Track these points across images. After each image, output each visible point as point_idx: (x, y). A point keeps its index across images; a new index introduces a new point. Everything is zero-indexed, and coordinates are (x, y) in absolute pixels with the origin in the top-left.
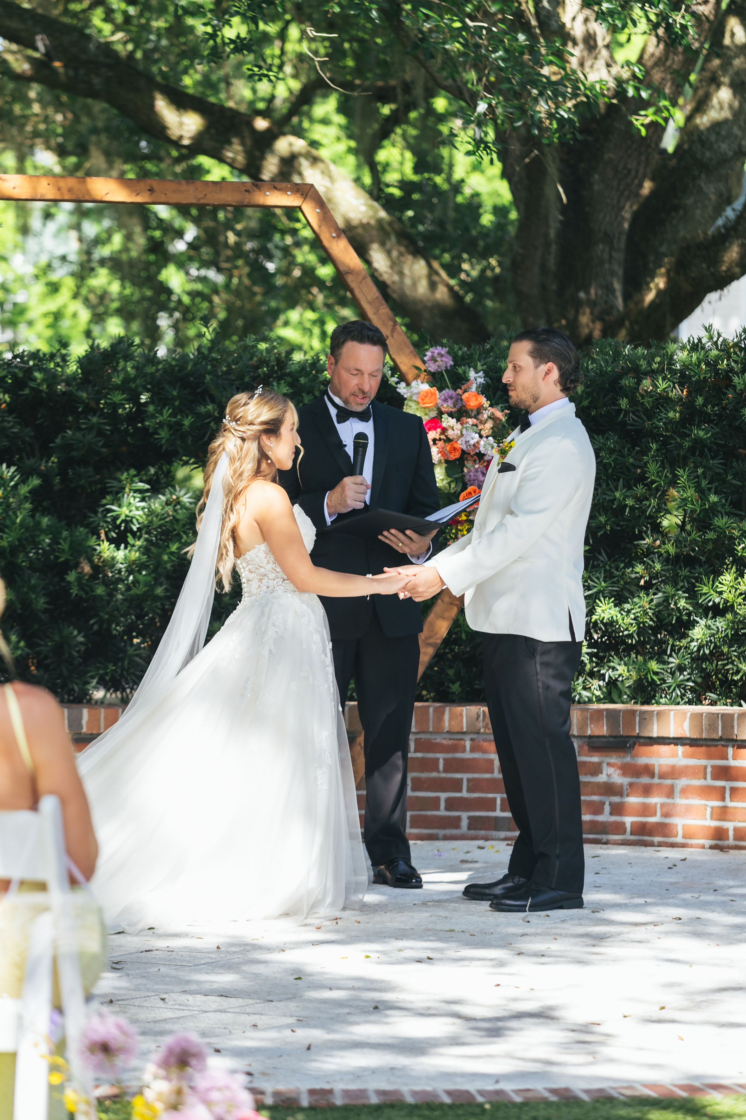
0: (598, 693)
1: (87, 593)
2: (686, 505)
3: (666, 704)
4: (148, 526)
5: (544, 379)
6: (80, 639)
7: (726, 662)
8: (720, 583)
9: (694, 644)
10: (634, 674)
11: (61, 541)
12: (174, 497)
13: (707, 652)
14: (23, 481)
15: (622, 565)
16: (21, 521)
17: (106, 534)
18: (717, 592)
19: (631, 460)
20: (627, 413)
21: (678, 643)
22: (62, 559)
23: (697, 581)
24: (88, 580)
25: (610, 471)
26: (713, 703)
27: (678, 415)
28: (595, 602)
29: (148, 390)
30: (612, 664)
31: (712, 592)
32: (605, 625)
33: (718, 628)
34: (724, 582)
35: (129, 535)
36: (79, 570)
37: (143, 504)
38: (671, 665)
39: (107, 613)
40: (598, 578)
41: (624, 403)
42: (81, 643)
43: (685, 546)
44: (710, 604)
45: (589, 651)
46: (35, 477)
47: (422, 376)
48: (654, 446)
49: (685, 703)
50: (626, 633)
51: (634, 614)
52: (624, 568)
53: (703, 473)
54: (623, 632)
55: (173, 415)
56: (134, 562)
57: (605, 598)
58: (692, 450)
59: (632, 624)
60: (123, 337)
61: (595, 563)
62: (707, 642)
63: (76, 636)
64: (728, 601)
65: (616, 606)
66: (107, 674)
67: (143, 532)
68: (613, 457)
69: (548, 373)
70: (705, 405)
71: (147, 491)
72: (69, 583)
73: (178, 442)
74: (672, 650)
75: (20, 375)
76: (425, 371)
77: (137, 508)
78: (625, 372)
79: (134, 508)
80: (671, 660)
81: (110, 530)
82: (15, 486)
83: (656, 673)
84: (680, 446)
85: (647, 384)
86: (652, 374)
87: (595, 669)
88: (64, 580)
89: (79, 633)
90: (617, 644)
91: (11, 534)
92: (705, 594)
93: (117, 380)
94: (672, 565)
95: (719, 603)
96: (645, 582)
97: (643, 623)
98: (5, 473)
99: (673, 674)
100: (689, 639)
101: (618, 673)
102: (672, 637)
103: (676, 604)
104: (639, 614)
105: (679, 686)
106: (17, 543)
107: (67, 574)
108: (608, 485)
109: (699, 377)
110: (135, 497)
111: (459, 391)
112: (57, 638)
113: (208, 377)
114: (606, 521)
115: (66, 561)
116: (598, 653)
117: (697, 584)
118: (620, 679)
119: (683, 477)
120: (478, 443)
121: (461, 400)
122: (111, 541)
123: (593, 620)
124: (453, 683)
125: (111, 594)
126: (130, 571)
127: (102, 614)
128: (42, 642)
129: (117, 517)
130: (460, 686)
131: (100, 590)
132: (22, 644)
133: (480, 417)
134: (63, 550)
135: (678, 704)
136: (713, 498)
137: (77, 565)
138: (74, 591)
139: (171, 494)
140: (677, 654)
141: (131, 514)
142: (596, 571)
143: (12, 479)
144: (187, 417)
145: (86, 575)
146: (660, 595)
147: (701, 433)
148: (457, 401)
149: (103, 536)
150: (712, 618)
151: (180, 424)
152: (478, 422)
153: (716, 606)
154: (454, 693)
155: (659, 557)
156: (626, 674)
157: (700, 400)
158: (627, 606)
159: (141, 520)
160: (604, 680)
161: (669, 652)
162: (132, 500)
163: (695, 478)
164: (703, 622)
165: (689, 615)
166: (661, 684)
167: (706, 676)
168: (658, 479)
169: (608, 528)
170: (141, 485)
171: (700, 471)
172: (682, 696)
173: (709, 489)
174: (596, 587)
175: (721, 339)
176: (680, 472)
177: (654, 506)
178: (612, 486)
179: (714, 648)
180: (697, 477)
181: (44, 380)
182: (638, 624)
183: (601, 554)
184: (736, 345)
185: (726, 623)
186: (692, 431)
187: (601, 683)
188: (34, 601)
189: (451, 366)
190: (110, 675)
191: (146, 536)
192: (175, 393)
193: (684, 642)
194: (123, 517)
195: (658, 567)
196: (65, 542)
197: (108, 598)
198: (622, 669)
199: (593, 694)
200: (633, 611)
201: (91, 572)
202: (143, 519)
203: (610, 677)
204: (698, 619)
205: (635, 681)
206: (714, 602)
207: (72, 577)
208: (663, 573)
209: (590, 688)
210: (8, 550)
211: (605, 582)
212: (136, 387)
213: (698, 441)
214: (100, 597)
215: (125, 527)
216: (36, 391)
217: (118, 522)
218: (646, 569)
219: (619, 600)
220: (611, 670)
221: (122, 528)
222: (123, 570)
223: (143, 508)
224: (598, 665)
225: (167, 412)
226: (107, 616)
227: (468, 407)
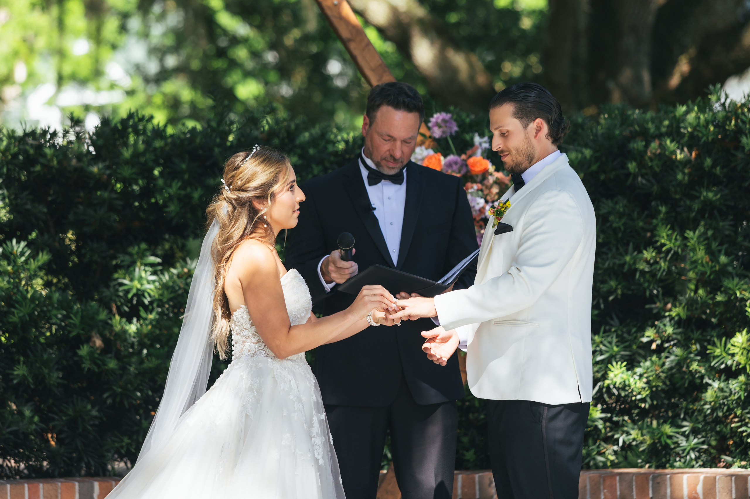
0: (612, 458)
1: (98, 366)
2: (696, 267)
3: (680, 468)
4: (160, 300)
5: (536, 137)
6: (94, 413)
7: (739, 424)
8: (732, 345)
9: (707, 406)
10: (647, 438)
11: (72, 316)
12: (186, 270)
13: (720, 414)
14: (34, 256)
15: (634, 330)
16: (31, 296)
17: (118, 308)
18: (729, 354)
19: (641, 224)
20: (635, 176)
21: (691, 406)
22: (74, 334)
23: (709, 344)
24: (99, 354)
25: (620, 235)
26: (728, 466)
27: (686, 178)
28: (607, 367)
29: (159, 165)
30: (625, 429)
31: (724, 354)
32: (618, 389)
33: (730, 390)
34: (736, 344)
35: (141, 309)
36: (91, 344)
37: (154, 278)
38: (684, 429)
39: (120, 387)
40: (610, 343)
41: (632, 166)
42: (96, 417)
43: (696, 309)
44: (723, 366)
45: (603, 415)
46: (45, 253)
47: (427, 143)
48: (663, 209)
49: (700, 466)
50: (639, 397)
51: (647, 378)
52: (636, 332)
53: (713, 235)
54: (635, 396)
55: (183, 188)
56: (146, 335)
57: (617, 362)
58: (701, 213)
59: (644, 388)
60: (133, 113)
61: (607, 328)
62: (720, 404)
63: (90, 411)
64: (740, 364)
65: (628, 370)
66: (122, 447)
67: (155, 305)
68: (623, 221)
69: (539, 130)
70: (714, 166)
71: (159, 264)
72: (81, 357)
73: (189, 215)
74: (686, 413)
75: (32, 151)
76: (430, 137)
77: (149, 282)
78: (633, 136)
79: (145, 282)
80: (685, 423)
81: (122, 304)
82: (26, 262)
83: (670, 437)
84: (690, 209)
85: (654, 145)
86: (660, 136)
87: (610, 434)
88: (76, 354)
89: (93, 407)
90: (631, 409)
91: (22, 309)
92: (718, 356)
93: (127, 154)
94: (684, 328)
95: (732, 365)
96: (657, 345)
97: (657, 387)
98: (15, 249)
99: (687, 437)
100: (702, 403)
101: (631, 437)
102: (685, 400)
103: (688, 367)
104: (651, 378)
105: (693, 449)
106: (28, 318)
107: (79, 348)
108: (618, 249)
109: (708, 138)
110: (146, 271)
111: (464, 157)
112: (71, 412)
113: (217, 150)
114: (617, 286)
115: (78, 335)
116: (611, 417)
117: (709, 347)
118: (634, 443)
119: (693, 239)
120: (483, 208)
121: (467, 165)
122: (122, 315)
123: (606, 385)
124: (468, 450)
125: (123, 369)
126: (142, 345)
127: (115, 388)
128: (56, 417)
129: (127, 292)
130: (475, 453)
131: (112, 364)
132: (36, 419)
133: (486, 182)
134: (74, 325)
135: (693, 467)
136: (723, 259)
137: (89, 340)
138: (87, 365)
139: (182, 267)
140: (691, 417)
141: (143, 288)
142: (608, 336)
143: (22, 254)
144: (196, 189)
145: (97, 349)
146: (672, 358)
147: (710, 195)
148: (462, 166)
149: (114, 309)
150: (724, 381)
151: (189, 197)
152: (484, 188)
153: (728, 369)
154: (468, 461)
155: (670, 321)
156: (640, 438)
157: (708, 162)
158: (639, 370)
159: (152, 293)
160: (618, 444)
161: (682, 416)
162: (143, 274)
163: (705, 240)
164: (716, 384)
165: (702, 377)
166: (675, 448)
167: (722, 438)
168: (668, 242)
169: (619, 292)
170: (152, 259)
171: (710, 233)
172: (697, 459)
173: (720, 251)
174: (607, 352)
175: (728, 101)
176: (689, 234)
177: (664, 270)
178: (621, 250)
179: (727, 411)
180: (707, 239)
181: (54, 155)
182: (651, 388)
183: (612, 319)
184: (743, 105)
185: (739, 385)
186: (701, 193)
187: (615, 448)
188: (47, 376)
189: (456, 132)
190: (125, 449)
191: (160, 310)
192: (184, 166)
193: (697, 406)
194: (134, 291)
195: (670, 330)
196: (76, 317)
197: (121, 372)
198: (635, 434)
199: (608, 459)
200: (645, 375)
201: (103, 346)
202: (155, 294)
203: (624, 442)
204: (710, 382)
205: (649, 445)
206: (726, 364)
207: (84, 351)
208: (674, 336)
209: (604, 453)
210: (19, 326)
211: (617, 346)
212: (146, 161)
213: (707, 203)
214: (113, 370)
215: (137, 301)
216: (47, 167)
217: (130, 296)
218: (658, 332)
219: (631, 366)
220: (624, 435)
221: (135, 302)
222: (136, 344)
223: (154, 282)
224: (612, 430)
225: (176, 185)
226: (120, 390)
227: (473, 173)
